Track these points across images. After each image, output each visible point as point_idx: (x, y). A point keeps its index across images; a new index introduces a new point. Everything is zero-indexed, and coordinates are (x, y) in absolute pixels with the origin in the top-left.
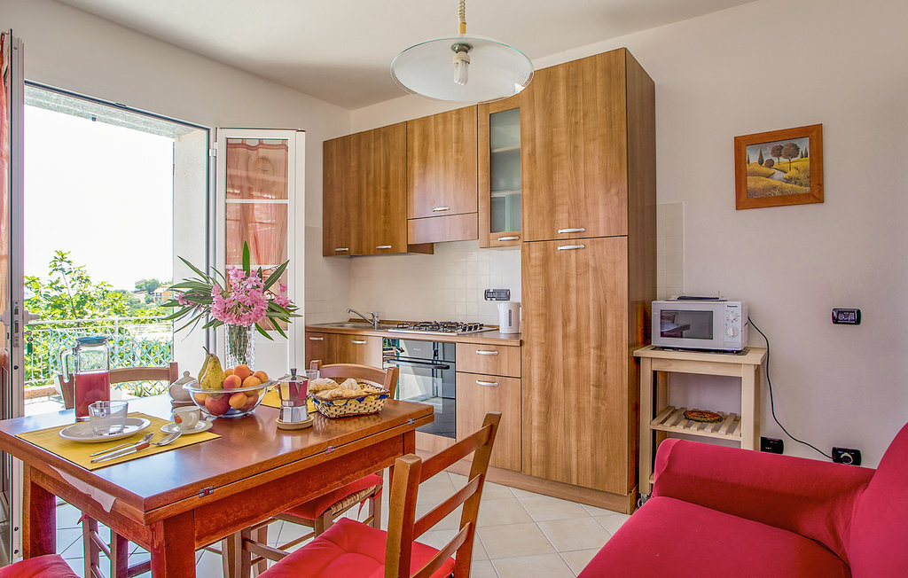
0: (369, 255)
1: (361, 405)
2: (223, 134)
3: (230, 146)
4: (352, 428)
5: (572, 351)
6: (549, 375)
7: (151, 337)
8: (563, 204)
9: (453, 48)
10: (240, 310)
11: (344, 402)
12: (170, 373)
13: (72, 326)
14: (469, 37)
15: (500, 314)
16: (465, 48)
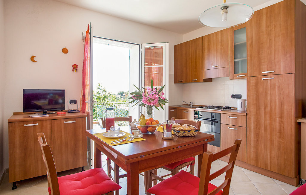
0: (189, 82)
1: (189, 133)
2: (144, 46)
3: (146, 49)
4: (186, 140)
5: (268, 118)
6: (258, 127)
7: (122, 108)
8: (264, 62)
9: (221, 8)
10: (151, 100)
11: (183, 132)
12: (129, 119)
13: (102, 104)
14: (227, 4)
15: (238, 104)
16: (226, 8)
